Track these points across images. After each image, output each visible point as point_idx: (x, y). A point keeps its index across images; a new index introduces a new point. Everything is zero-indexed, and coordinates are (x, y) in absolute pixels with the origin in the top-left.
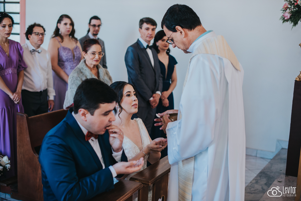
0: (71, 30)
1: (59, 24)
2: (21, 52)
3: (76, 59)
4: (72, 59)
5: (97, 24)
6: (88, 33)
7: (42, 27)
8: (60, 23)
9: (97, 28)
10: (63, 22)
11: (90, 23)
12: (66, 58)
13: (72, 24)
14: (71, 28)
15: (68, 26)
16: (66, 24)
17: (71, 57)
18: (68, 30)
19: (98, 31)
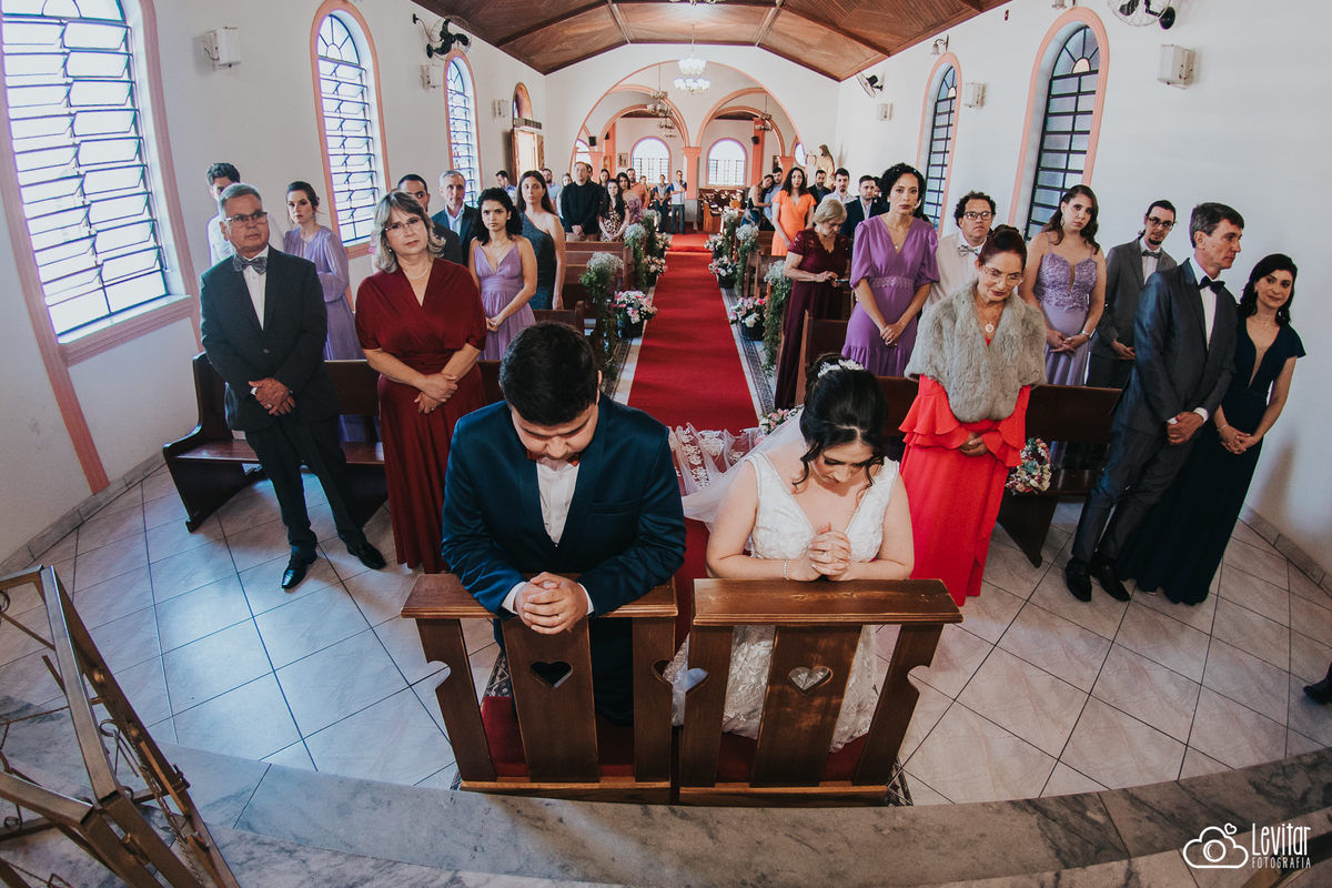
0: (1085, 223)
1: (1063, 204)
2: (931, 247)
3: (1076, 287)
4: (1065, 283)
5: (1163, 219)
6: (1140, 238)
7: (987, 198)
8: (1067, 202)
9: (1160, 227)
10: (1073, 202)
11: (1148, 214)
12: (1053, 279)
13: (1093, 211)
14: (1088, 217)
15: (1082, 213)
16: (1078, 207)
17: (1063, 280)
18: (1079, 220)
19: (1162, 235)
